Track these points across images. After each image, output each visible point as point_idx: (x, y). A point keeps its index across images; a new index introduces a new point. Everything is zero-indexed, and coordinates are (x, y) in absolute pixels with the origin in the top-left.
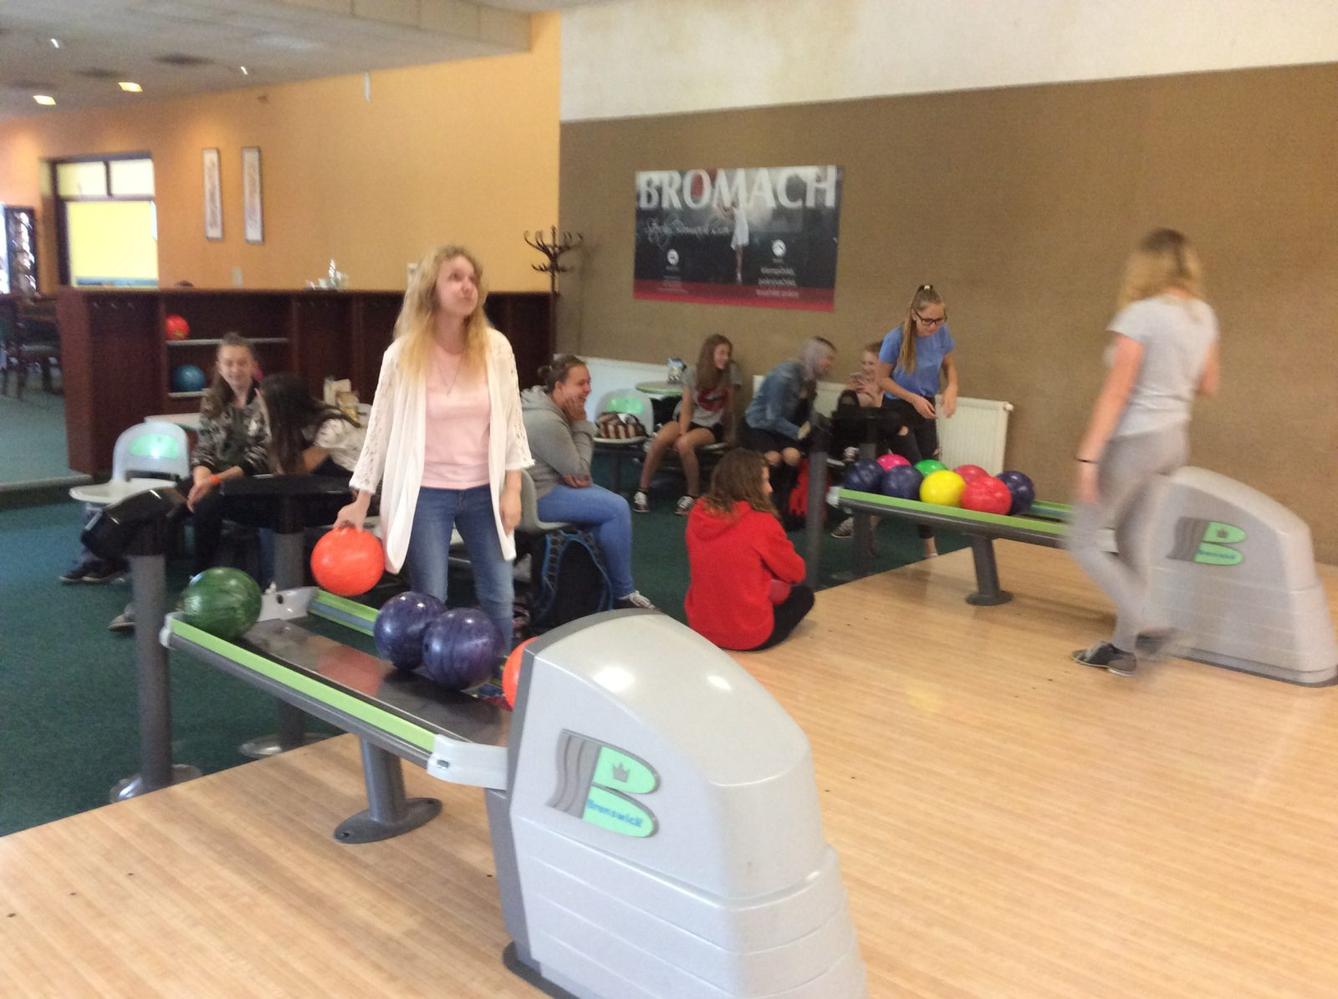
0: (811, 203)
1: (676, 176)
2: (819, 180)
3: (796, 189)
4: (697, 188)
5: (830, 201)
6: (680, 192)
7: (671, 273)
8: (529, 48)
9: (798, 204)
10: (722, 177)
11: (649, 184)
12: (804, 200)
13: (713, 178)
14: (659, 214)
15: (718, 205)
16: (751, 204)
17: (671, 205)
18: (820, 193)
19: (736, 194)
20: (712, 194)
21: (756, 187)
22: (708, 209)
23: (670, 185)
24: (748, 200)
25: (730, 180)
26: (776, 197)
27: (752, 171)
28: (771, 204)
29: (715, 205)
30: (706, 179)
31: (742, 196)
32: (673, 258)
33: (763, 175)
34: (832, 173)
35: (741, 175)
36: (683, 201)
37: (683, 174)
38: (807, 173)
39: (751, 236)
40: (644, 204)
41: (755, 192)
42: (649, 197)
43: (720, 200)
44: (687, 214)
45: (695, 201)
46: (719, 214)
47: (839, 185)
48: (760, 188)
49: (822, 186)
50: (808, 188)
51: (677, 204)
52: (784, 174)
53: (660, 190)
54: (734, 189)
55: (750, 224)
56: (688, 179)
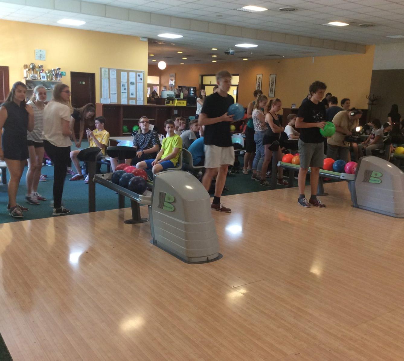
8: (365, 53)
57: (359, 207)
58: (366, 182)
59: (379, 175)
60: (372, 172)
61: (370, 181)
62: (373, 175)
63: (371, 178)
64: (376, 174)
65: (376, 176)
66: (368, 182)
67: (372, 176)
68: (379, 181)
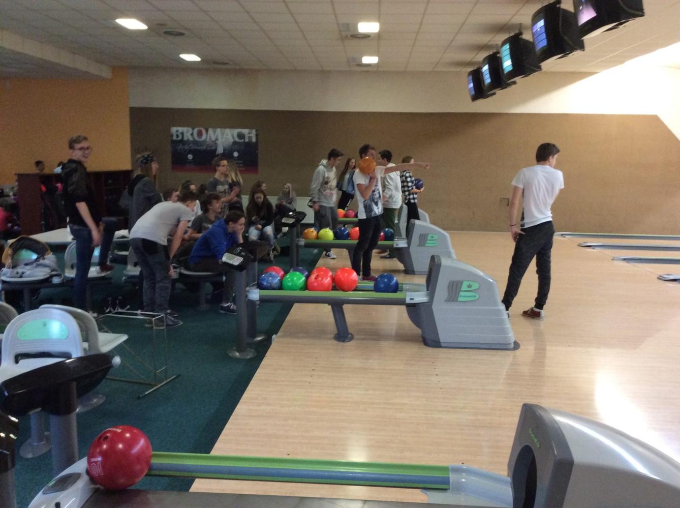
0: (247, 140)
1: (190, 129)
2: (249, 133)
3: (241, 136)
4: (200, 134)
5: (254, 140)
6: (192, 134)
7: (190, 163)
9: (243, 140)
10: (211, 131)
11: (177, 131)
12: (244, 140)
13: (207, 131)
14: (182, 141)
16: (223, 140)
17: (188, 139)
18: (250, 138)
19: (217, 136)
20: (207, 136)
21: (225, 134)
22: (205, 141)
23: (187, 132)
24: (222, 139)
25: (215, 132)
26: (233, 138)
27: (223, 130)
28: (232, 140)
29: (208, 140)
30: (204, 131)
31: (220, 137)
33: (228, 131)
34: (254, 131)
35: (218, 130)
36: (194, 138)
37: (193, 129)
38: (245, 131)
39: (224, 150)
40: (175, 138)
41: (225, 136)
42: (177, 136)
43: (210, 139)
44: (195, 142)
45: (199, 138)
46: (210, 143)
47: (257, 135)
48: (227, 135)
49: (251, 135)
50: (246, 136)
51: (191, 139)
52: (236, 131)
53: (182, 134)
54: (216, 135)
55: (224, 147)
56: (196, 130)
57: (442, 345)
58: (453, 301)
59: (475, 286)
60: (461, 283)
61: (460, 299)
62: (464, 287)
63: (462, 294)
64: (470, 284)
65: (470, 289)
66: (456, 301)
67: (462, 290)
68: (475, 296)
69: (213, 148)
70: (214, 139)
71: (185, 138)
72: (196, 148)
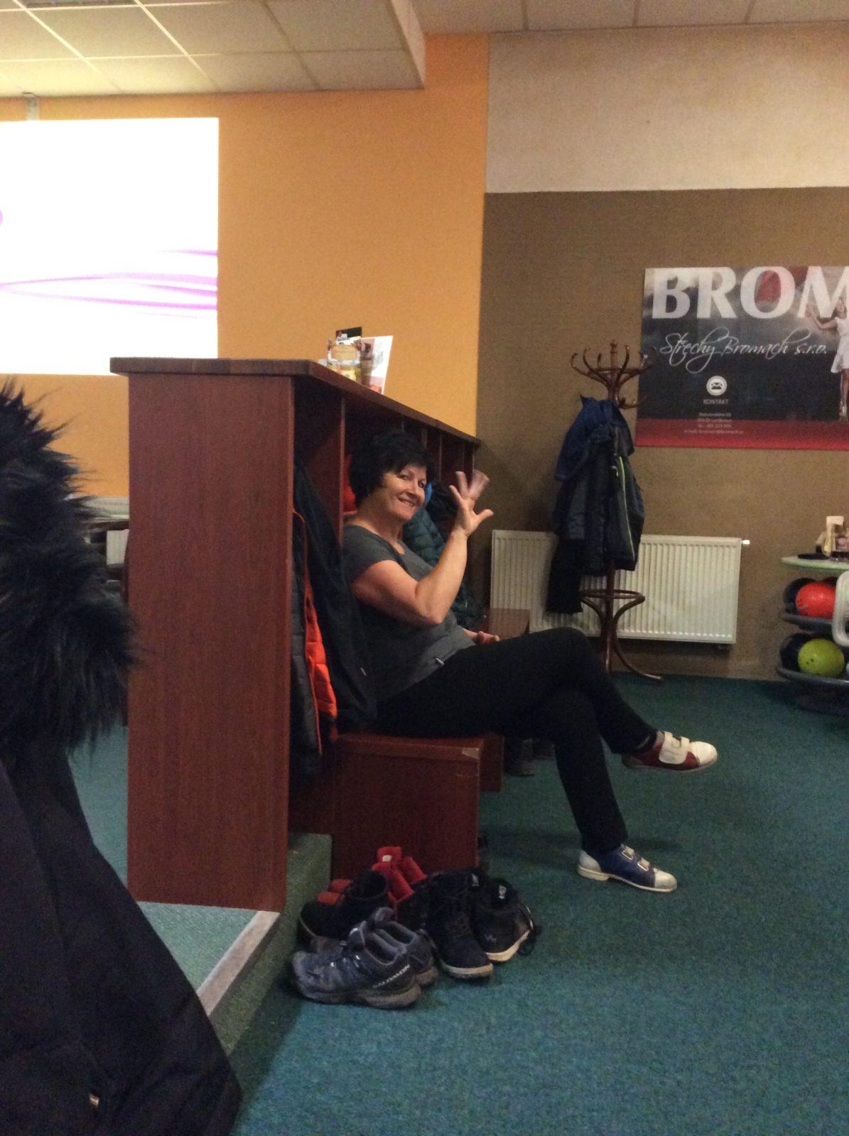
1: (728, 276)
4: (768, 290)
6: (734, 295)
7: (713, 409)
10: (816, 276)
11: (672, 284)
13: (800, 277)
14: (691, 326)
15: (808, 314)
17: (716, 314)
20: (797, 298)
22: (788, 318)
23: (715, 287)
25: (833, 281)
29: (801, 314)
30: (786, 278)
32: (717, 387)
36: (739, 308)
37: (740, 272)
40: (659, 312)
42: (671, 303)
44: (744, 324)
45: (764, 310)
46: (811, 327)
51: (727, 311)
53: (693, 294)
54: (838, 292)
56: (751, 279)
69: (822, 347)
70: (825, 310)
71: (704, 312)
72: (746, 348)
